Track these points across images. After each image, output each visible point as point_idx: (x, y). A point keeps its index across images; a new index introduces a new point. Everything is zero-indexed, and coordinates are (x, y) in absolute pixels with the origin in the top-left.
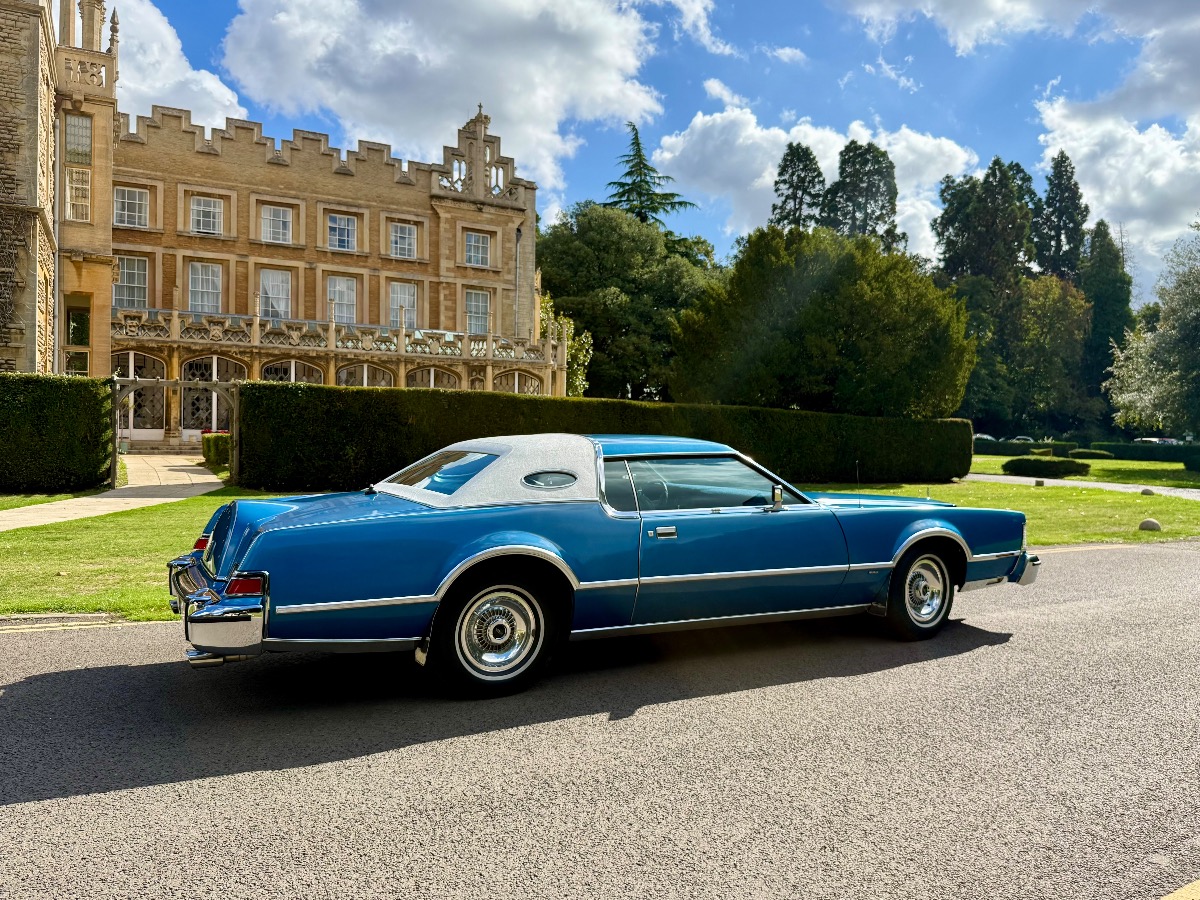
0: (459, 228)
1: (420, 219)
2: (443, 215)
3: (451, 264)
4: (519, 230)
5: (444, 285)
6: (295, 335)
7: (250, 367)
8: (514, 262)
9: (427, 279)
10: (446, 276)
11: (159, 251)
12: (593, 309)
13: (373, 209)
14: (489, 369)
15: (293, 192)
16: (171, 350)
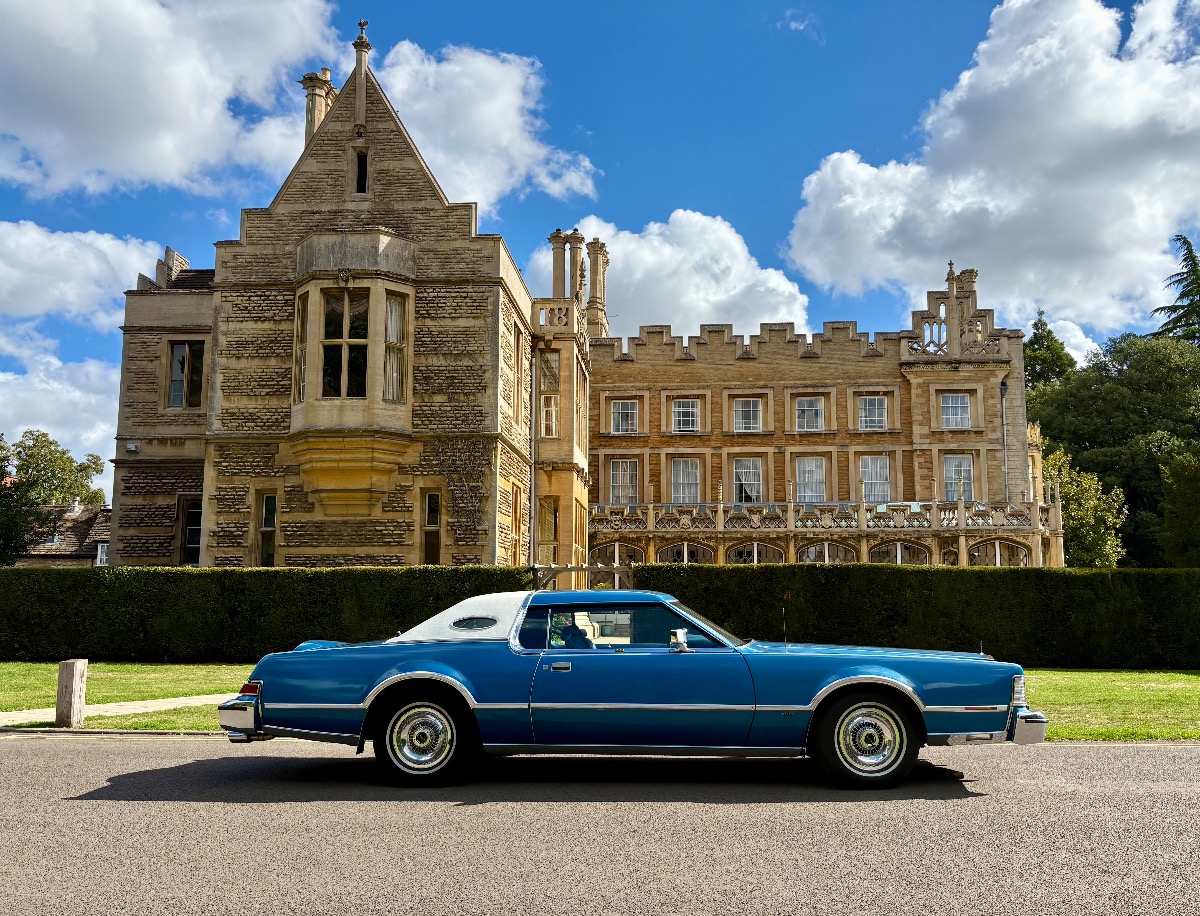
0: (932, 391)
1: (889, 389)
2: (914, 381)
3: (926, 430)
4: (1003, 384)
5: (918, 453)
6: (756, 518)
7: (716, 551)
8: (999, 419)
9: (899, 449)
10: (919, 443)
11: (647, 452)
12: (1133, 460)
13: (840, 387)
14: (962, 540)
15: (762, 383)
16: (649, 539)
